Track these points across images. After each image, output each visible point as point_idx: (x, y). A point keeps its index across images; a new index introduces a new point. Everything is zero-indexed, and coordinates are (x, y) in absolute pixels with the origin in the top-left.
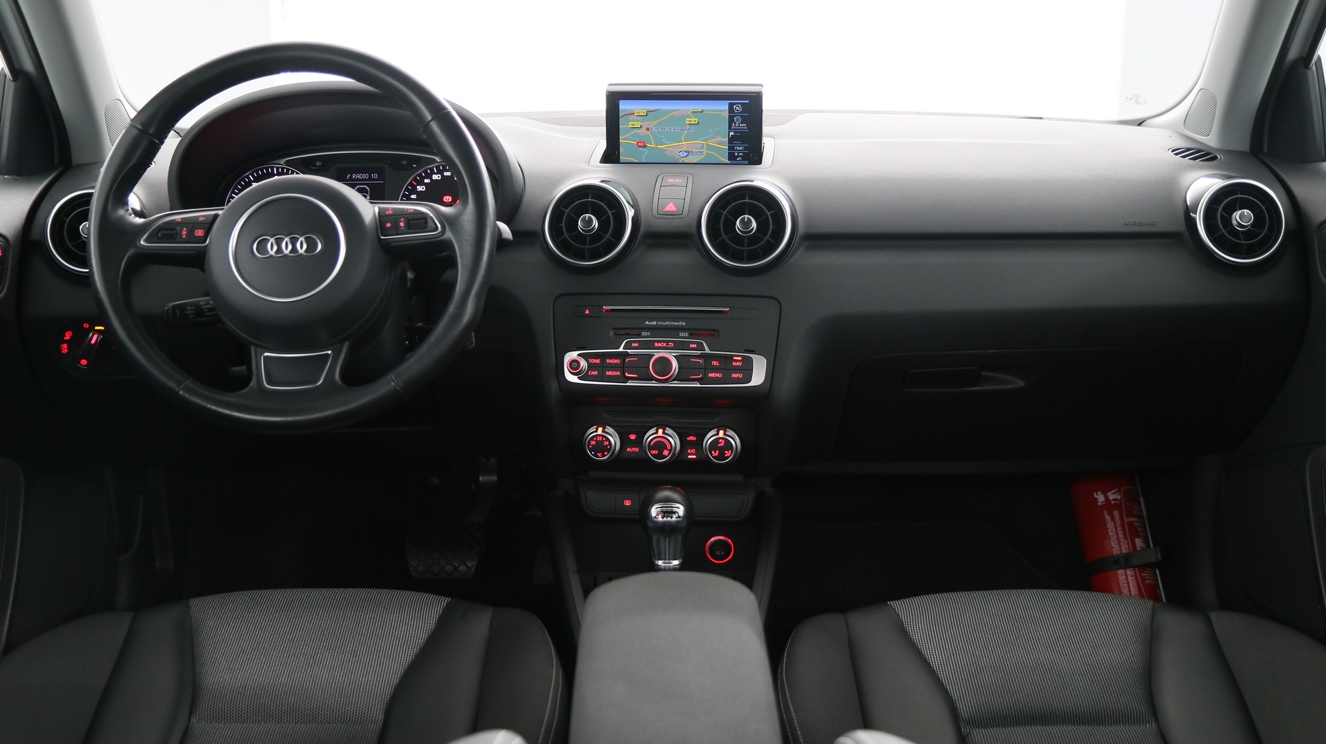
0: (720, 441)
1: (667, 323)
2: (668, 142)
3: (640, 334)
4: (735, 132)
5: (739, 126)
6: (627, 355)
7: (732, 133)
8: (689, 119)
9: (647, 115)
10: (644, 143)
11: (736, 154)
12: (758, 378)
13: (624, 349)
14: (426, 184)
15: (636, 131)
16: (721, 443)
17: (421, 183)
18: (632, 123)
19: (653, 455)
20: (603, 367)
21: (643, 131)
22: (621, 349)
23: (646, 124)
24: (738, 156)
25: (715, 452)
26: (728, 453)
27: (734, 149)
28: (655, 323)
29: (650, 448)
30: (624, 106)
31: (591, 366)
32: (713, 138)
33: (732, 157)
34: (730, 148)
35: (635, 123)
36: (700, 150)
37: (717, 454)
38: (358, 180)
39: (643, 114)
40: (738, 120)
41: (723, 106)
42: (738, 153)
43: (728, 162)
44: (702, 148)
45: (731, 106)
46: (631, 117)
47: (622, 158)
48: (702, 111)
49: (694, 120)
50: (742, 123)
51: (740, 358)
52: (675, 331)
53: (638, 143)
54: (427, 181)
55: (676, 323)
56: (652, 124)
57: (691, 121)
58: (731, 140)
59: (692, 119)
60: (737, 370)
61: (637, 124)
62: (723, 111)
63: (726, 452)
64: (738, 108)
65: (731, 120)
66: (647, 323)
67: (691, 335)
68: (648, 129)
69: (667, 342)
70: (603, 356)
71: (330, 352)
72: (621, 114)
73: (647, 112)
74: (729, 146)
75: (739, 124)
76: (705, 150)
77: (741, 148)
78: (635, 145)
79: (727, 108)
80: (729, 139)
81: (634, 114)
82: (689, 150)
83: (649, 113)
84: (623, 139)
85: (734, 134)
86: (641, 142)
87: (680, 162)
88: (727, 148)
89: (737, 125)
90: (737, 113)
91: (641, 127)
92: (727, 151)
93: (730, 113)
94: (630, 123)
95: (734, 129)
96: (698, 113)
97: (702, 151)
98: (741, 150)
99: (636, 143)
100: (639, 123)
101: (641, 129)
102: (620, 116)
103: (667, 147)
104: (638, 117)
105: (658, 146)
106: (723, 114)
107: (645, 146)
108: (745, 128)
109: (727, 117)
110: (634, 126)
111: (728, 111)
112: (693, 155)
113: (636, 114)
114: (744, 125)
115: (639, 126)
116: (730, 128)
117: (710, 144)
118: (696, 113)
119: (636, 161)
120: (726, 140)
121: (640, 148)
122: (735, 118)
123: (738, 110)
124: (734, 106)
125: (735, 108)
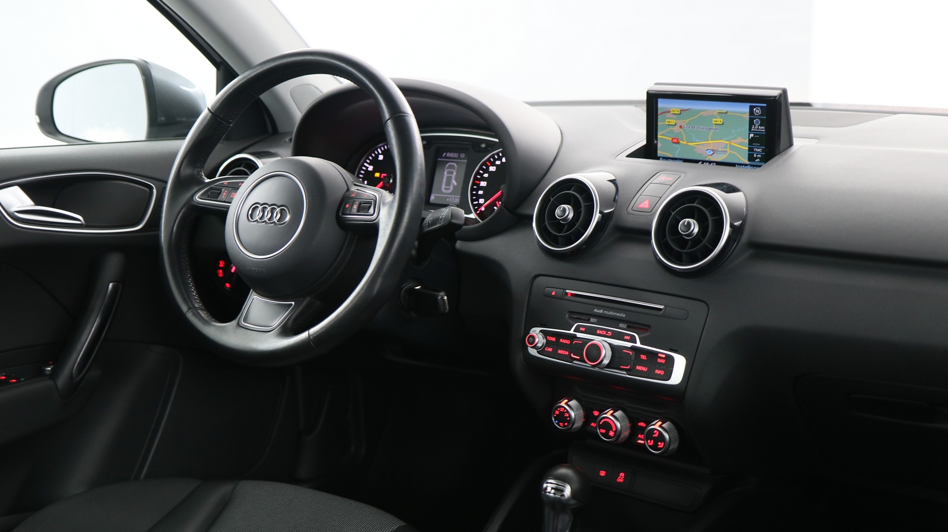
0: (655, 432)
1: (611, 313)
2: (697, 140)
3: (589, 320)
4: (755, 134)
5: (758, 129)
6: (574, 337)
7: (752, 135)
8: (716, 120)
9: (680, 114)
10: (678, 139)
11: (755, 156)
12: (677, 377)
13: (574, 331)
14: (497, 166)
15: (671, 128)
16: (655, 433)
17: (493, 164)
18: (669, 120)
19: (602, 434)
20: (556, 345)
21: (677, 128)
22: (572, 332)
23: (680, 123)
24: (757, 158)
25: (650, 442)
26: (661, 445)
27: (753, 151)
28: (601, 311)
29: (601, 427)
30: (662, 104)
31: (548, 343)
32: (735, 138)
33: (751, 158)
34: (750, 150)
35: (671, 120)
36: (724, 150)
37: (651, 444)
38: (450, 158)
39: (677, 113)
40: (757, 123)
41: (744, 109)
42: (757, 155)
43: (748, 162)
44: (726, 147)
45: (751, 108)
46: (668, 115)
47: (660, 153)
48: (726, 113)
49: (719, 121)
50: (761, 125)
51: (664, 356)
52: (615, 321)
53: (673, 139)
54: (498, 163)
55: (618, 315)
56: (683, 122)
57: (716, 121)
58: (751, 142)
59: (718, 120)
60: (660, 366)
61: (673, 122)
62: (745, 113)
63: (659, 443)
64: (757, 111)
65: (751, 123)
66: (595, 310)
67: (629, 328)
68: (681, 127)
69: (608, 330)
70: (559, 336)
71: (293, 303)
72: (659, 112)
73: (681, 111)
74: (749, 148)
75: (758, 126)
76: (728, 149)
77: (759, 150)
78: (671, 141)
79: (747, 110)
80: (749, 140)
81: (670, 112)
82: (715, 149)
83: (682, 112)
84: (661, 135)
85: (754, 136)
86: (675, 139)
87: (707, 159)
88: (747, 148)
89: (756, 127)
90: (756, 116)
91: (675, 124)
92: (747, 153)
93: (750, 115)
94: (667, 120)
95: (753, 131)
96: (723, 114)
97: (726, 150)
98: (759, 152)
99: (671, 139)
100: (674, 120)
101: (675, 126)
102: (659, 114)
103: (696, 145)
104: (673, 115)
105: (689, 144)
106: (744, 116)
107: (679, 143)
108: (764, 131)
109: (748, 119)
110: (671, 124)
111: (748, 114)
112: (718, 154)
113: (672, 112)
114: (763, 128)
115: (674, 124)
116: (750, 130)
117: (732, 144)
118: (721, 114)
119: (671, 156)
120: (747, 141)
121: (675, 144)
122: (755, 121)
123: (757, 113)
124: (755, 109)
125: (755, 111)
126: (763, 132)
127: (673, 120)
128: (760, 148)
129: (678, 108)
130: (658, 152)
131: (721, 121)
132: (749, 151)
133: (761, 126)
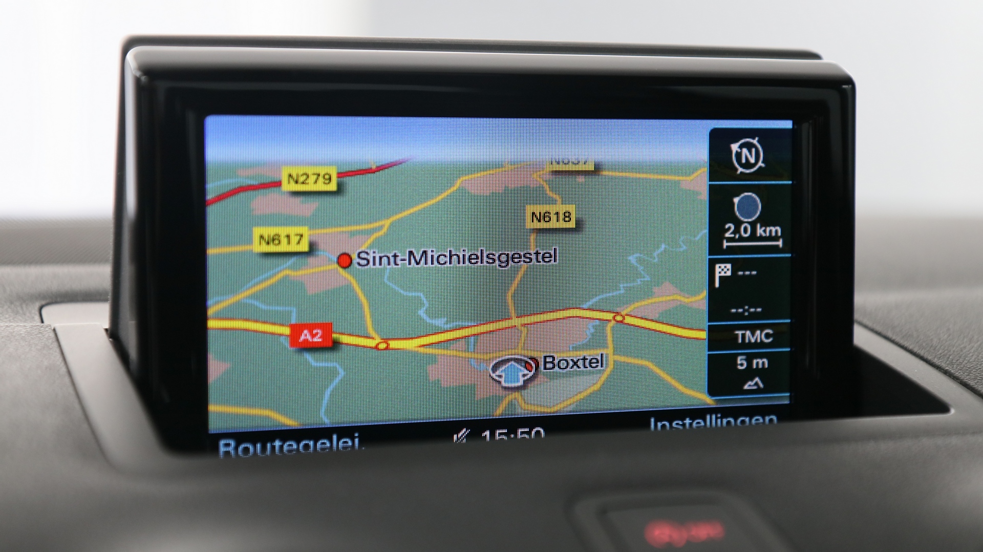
4: (737, 265)
5: (752, 238)
7: (724, 270)
8: (539, 209)
9: (339, 191)
10: (327, 328)
11: (741, 363)
15: (285, 271)
18: (269, 231)
21: (322, 270)
23: (336, 238)
24: (750, 373)
27: (733, 342)
32: (647, 292)
33: (722, 376)
34: (719, 338)
35: (282, 231)
36: (589, 354)
39: (321, 187)
41: (682, 149)
42: (750, 358)
43: (709, 401)
44: (598, 340)
45: (718, 142)
46: (261, 202)
47: (221, 414)
48: (598, 169)
50: (764, 220)
53: (296, 330)
56: (357, 234)
58: (721, 300)
59: (552, 209)
61: (296, 238)
62: (687, 169)
65: (720, 212)
68: (345, 261)
72: (213, 188)
73: (340, 175)
74: (711, 330)
75: (753, 225)
76: (609, 351)
77: (759, 336)
78: (286, 343)
79: (700, 152)
80: (713, 294)
81: (278, 184)
82: (540, 356)
83: (349, 181)
84: (219, 317)
85: (734, 271)
86: (311, 327)
87: (499, 412)
88: (704, 335)
89: (745, 231)
90: (743, 176)
91: (313, 248)
92: (702, 354)
93: (713, 176)
94: (257, 231)
95: (730, 250)
96: (581, 179)
97: (596, 353)
98: (762, 345)
99: (287, 331)
100: (304, 230)
101: (311, 260)
102: (209, 197)
103: (430, 345)
104: (298, 200)
105: (393, 344)
106: (687, 182)
107: (334, 346)
108: (780, 243)
109: (705, 196)
110: (283, 247)
111: (705, 170)
112: (552, 377)
113: (288, 186)
114: (776, 230)
115: (304, 247)
116: (715, 245)
117: (628, 320)
118: (570, 179)
119: (289, 422)
120: (700, 300)
121: (308, 357)
122: (736, 200)
123: (748, 165)
124: (735, 147)
125: (739, 155)
126: (775, 249)
127: (293, 230)
128: (762, 327)
129: (330, 164)
130: (212, 408)
131: (567, 216)
132: (713, 343)
133: (765, 224)
